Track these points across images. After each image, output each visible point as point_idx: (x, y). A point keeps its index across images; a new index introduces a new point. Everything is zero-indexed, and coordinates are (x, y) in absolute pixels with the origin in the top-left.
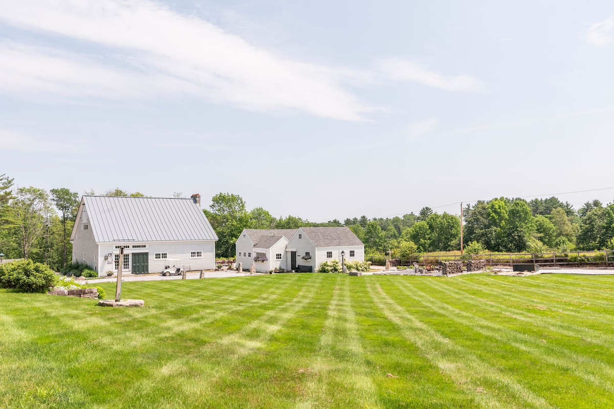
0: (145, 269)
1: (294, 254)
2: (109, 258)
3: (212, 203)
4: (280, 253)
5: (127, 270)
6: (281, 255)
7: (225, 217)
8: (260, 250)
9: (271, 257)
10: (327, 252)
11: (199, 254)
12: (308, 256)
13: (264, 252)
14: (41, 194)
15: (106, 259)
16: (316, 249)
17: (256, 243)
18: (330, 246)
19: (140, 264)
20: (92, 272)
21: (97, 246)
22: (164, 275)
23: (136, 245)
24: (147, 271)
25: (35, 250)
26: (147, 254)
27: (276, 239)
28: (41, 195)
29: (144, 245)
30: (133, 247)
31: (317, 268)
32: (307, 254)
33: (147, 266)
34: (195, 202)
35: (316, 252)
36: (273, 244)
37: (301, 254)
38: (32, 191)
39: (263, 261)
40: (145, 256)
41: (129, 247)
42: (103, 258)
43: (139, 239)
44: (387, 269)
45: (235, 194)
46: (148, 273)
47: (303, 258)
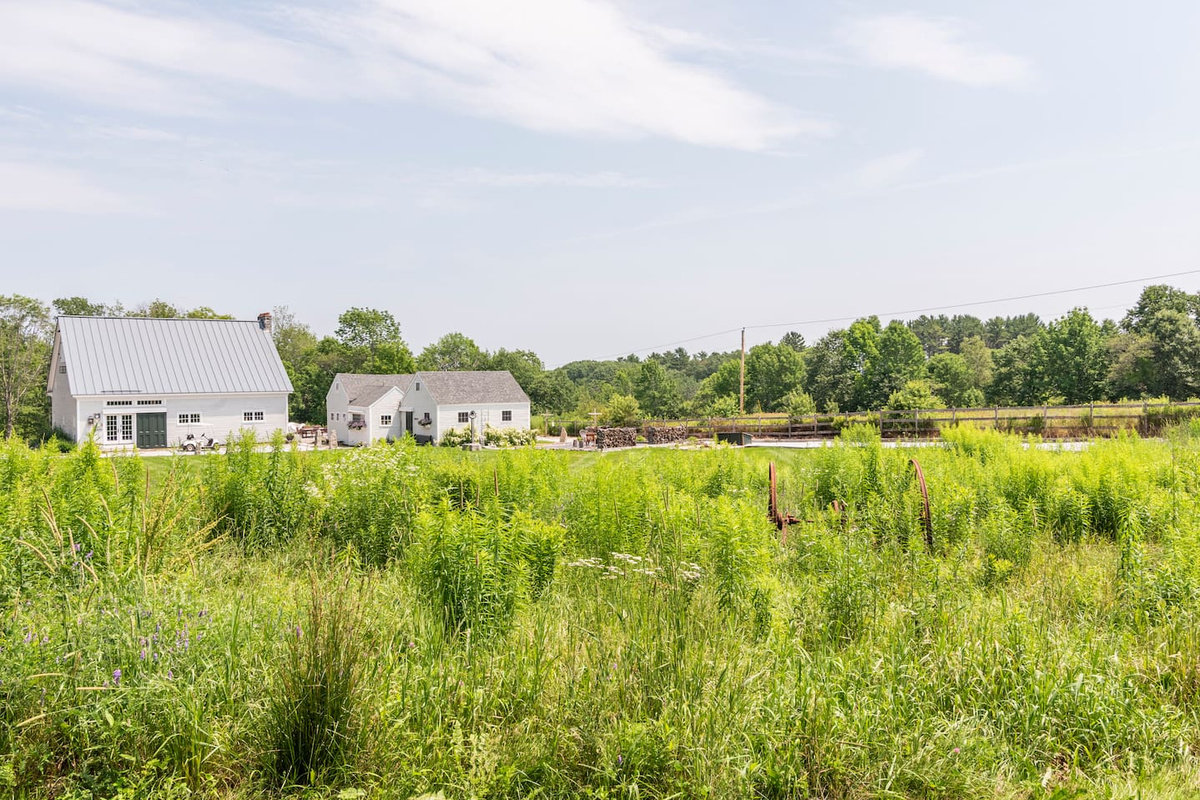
0: (161, 438)
1: (409, 416)
2: (96, 421)
3: (338, 326)
4: (387, 415)
5: (129, 441)
6: (390, 417)
7: (361, 352)
8: (357, 410)
9: (371, 420)
10: (460, 414)
11: (259, 415)
12: (428, 420)
13: (361, 412)
14: (34, 308)
15: (90, 423)
16: (438, 407)
17: (354, 397)
18: (465, 402)
19: (151, 429)
20: (66, 444)
21: (75, 400)
22: (185, 448)
23: (144, 400)
24: (165, 443)
25: (27, 410)
26: (164, 415)
27: (383, 390)
28: (34, 310)
29: (158, 399)
30: (139, 403)
31: (439, 439)
32: (427, 415)
33: (164, 436)
34: (263, 326)
35: (438, 413)
36: (377, 399)
37: (419, 416)
38: (20, 303)
39: (360, 428)
40: (160, 418)
41: (130, 403)
42: (85, 422)
43: (149, 390)
44: (562, 441)
45: (380, 310)
46: (166, 447)
47: (420, 423)
